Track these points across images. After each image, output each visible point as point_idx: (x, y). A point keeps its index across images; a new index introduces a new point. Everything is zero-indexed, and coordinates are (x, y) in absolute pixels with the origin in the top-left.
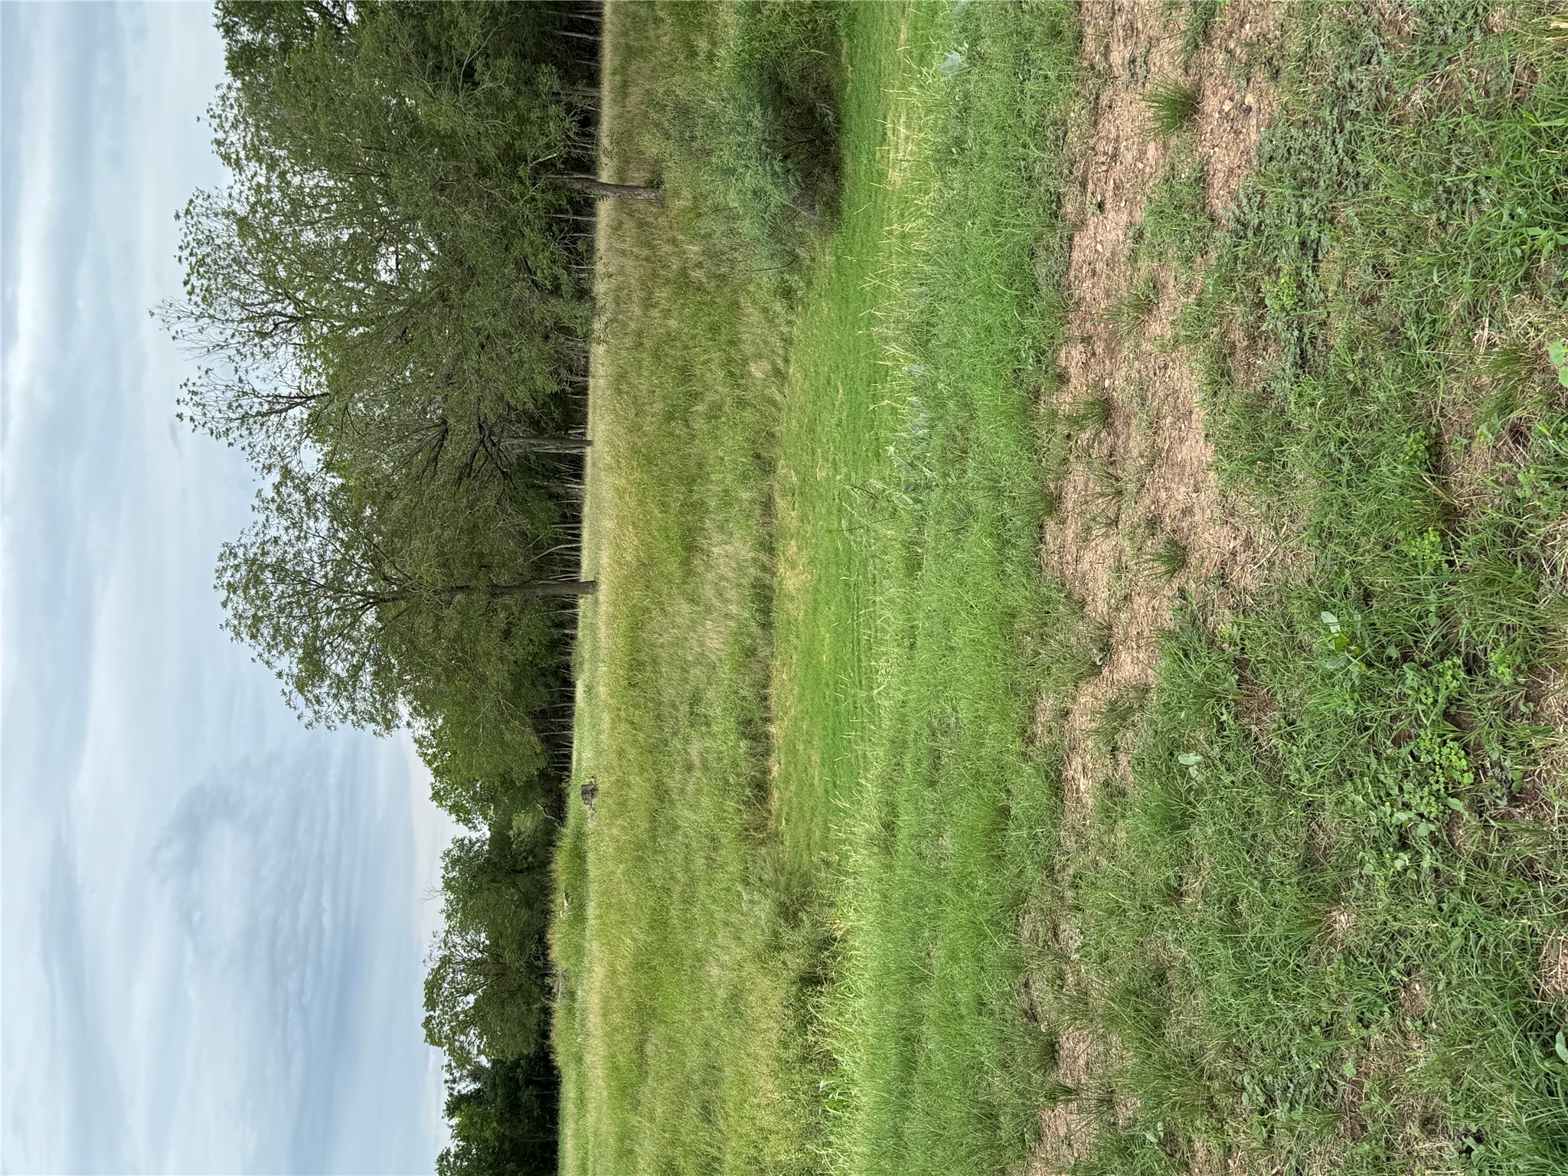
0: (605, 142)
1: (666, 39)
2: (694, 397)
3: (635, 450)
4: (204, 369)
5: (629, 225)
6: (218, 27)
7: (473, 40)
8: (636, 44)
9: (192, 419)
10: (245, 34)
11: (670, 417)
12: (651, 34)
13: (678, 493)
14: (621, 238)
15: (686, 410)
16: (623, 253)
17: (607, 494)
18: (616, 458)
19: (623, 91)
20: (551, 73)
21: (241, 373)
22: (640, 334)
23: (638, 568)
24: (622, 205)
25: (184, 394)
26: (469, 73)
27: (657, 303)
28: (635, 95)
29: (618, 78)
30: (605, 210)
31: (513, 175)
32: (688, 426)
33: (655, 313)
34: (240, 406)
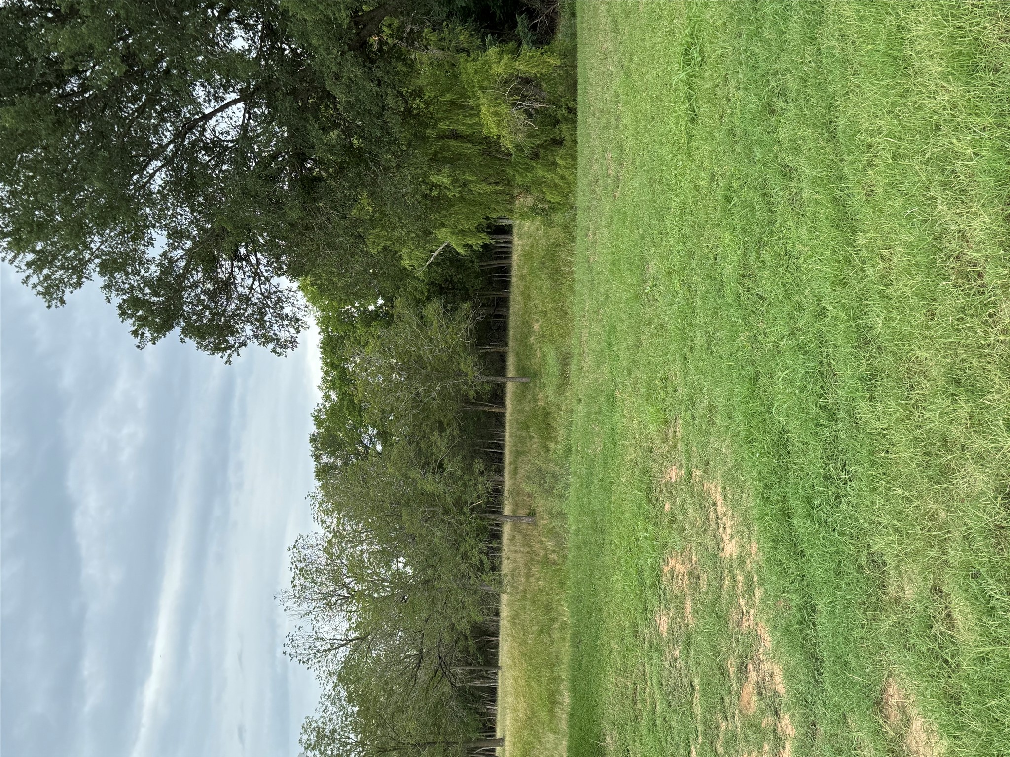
0: (506, 493)
1: (535, 446)
2: (553, 620)
3: (523, 654)
4: (298, 627)
5: (519, 537)
6: (312, 456)
7: (443, 449)
8: (521, 449)
9: (290, 655)
10: (325, 459)
11: (541, 632)
12: (528, 444)
13: (546, 673)
14: (515, 544)
15: (549, 628)
16: (516, 552)
17: (510, 682)
18: (513, 659)
19: (515, 472)
20: (479, 463)
21: (316, 629)
22: (525, 592)
23: (526, 720)
24: (515, 527)
25: (287, 641)
26: (441, 466)
27: (534, 574)
28: (522, 472)
29: (512, 466)
30: (507, 530)
31: (461, 512)
32: (550, 637)
33: (532, 580)
34: (315, 647)
